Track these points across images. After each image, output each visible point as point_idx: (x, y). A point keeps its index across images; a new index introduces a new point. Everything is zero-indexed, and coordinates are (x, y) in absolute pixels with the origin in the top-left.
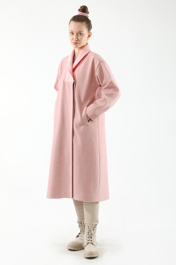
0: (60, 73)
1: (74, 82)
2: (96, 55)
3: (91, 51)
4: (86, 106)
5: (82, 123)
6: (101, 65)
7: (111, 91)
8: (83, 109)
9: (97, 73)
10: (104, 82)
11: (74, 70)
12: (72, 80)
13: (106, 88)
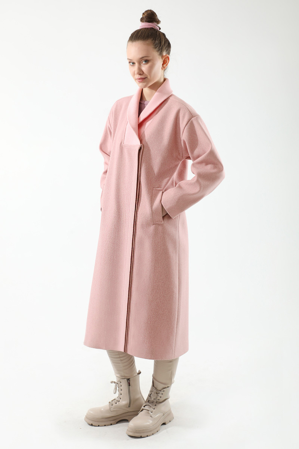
0: (112, 127)
1: (141, 148)
2: (182, 103)
3: (173, 93)
4: (161, 190)
5: (153, 222)
6: (192, 122)
7: (209, 168)
8: (156, 196)
9: (184, 136)
10: (196, 152)
11: (140, 125)
12: (137, 144)
13: (201, 163)
